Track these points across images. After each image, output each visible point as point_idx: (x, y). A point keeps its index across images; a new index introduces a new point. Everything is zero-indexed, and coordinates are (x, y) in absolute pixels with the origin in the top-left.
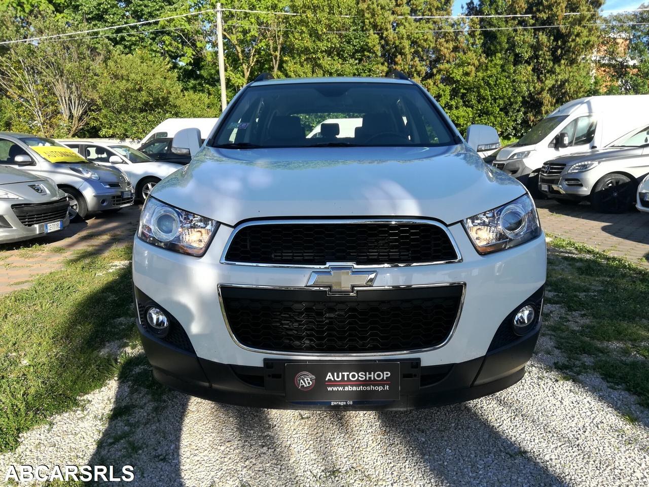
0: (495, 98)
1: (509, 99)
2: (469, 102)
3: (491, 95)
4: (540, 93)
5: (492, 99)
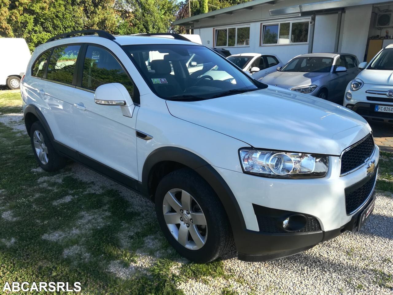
0: (65, 27)
1: (74, 28)
2: (47, 28)
3: (62, 25)
4: (92, 26)
5: (63, 28)
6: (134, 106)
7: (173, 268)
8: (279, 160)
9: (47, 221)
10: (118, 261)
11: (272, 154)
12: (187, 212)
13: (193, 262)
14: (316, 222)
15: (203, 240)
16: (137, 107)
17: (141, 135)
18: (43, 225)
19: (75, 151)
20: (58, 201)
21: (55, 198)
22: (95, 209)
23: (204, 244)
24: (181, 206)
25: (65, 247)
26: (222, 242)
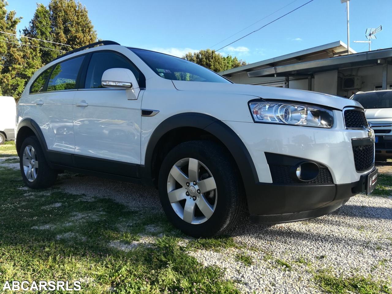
6: (139, 89)
7: (180, 243)
8: (286, 111)
9: (36, 217)
10: (118, 241)
11: (280, 105)
12: (193, 184)
13: (201, 237)
14: (328, 173)
15: (211, 208)
16: (142, 91)
17: (146, 113)
18: (32, 220)
19: (71, 154)
20: (47, 206)
21: (44, 204)
22: (88, 210)
23: (214, 212)
24: (187, 178)
25: (58, 234)
26: (233, 204)
